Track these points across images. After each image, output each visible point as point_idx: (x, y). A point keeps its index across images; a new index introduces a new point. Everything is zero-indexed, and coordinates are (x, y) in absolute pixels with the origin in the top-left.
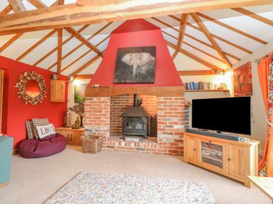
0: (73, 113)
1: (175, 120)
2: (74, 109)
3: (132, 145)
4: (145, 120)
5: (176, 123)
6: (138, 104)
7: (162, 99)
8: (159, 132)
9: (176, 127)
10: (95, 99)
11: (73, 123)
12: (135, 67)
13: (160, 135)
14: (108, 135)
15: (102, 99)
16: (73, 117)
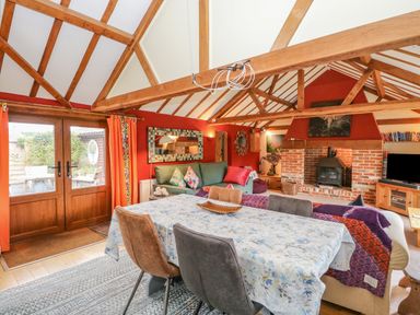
0: (266, 162)
1: (371, 171)
2: (268, 158)
3: (327, 192)
4: (340, 170)
5: (372, 175)
6: (332, 155)
7: (357, 152)
8: (353, 182)
9: (371, 178)
10: (291, 151)
11: (267, 171)
12: (330, 121)
13: (355, 185)
14: (302, 182)
15: (298, 151)
16: (267, 166)
